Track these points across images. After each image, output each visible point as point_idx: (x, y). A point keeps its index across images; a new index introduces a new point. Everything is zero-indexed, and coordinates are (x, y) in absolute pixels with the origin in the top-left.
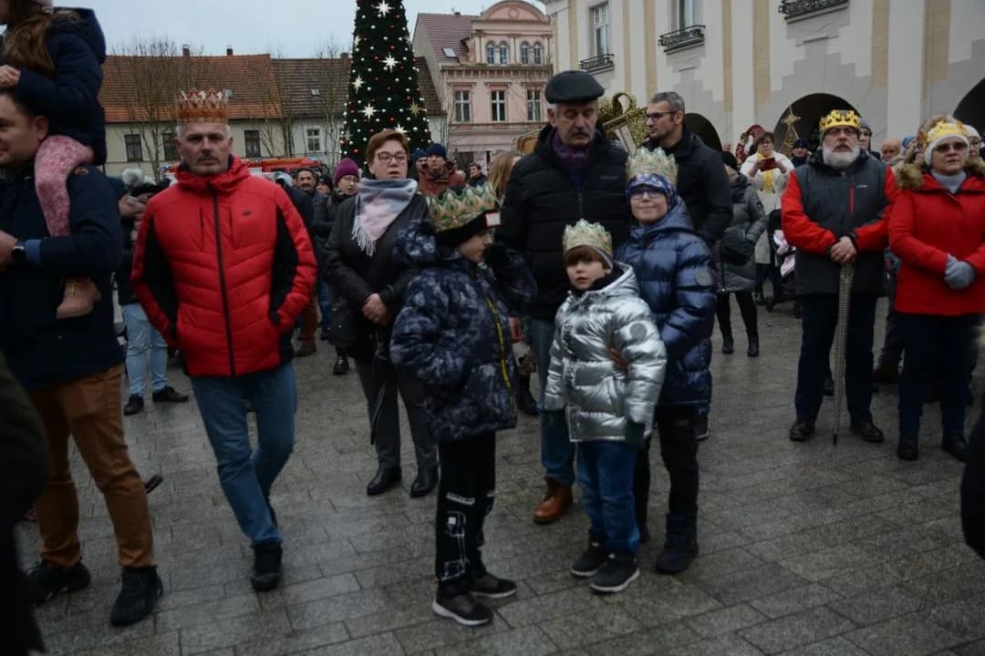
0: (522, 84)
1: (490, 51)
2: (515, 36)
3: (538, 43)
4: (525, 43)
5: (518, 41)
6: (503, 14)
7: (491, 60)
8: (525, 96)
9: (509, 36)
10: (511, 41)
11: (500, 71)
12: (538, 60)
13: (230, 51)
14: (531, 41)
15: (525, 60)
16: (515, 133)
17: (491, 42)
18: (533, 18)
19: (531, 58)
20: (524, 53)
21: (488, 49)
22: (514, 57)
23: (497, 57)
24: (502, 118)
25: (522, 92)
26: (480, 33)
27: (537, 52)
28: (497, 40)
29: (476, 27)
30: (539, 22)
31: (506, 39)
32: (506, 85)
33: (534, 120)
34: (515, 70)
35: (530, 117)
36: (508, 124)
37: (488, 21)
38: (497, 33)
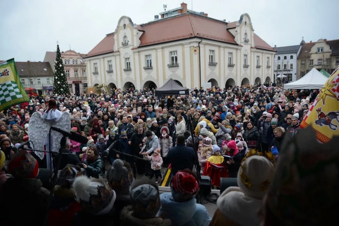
0: (73, 69)
2: (71, 58)
3: (76, 60)
4: (74, 60)
5: (72, 59)
6: (68, 53)
7: (66, 63)
8: (74, 71)
9: (70, 58)
10: (70, 59)
11: (68, 66)
12: (76, 63)
14: (75, 59)
16: (72, 80)
18: (74, 54)
19: (75, 63)
20: (73, 62)
21: (65, 61)
22: (71, 63)
24: (69, 76)
25: (73, 71)
26: (63, 57)
27: (76, 62)
28: (67, 59)
30: (77, 55)
31: (69, 59)
32: (69, 69)
33: (76, 77)
34: (71, 66)
35: (75, 76)
36: (70, 78)
37: (65, 55)
38: (67, 58)
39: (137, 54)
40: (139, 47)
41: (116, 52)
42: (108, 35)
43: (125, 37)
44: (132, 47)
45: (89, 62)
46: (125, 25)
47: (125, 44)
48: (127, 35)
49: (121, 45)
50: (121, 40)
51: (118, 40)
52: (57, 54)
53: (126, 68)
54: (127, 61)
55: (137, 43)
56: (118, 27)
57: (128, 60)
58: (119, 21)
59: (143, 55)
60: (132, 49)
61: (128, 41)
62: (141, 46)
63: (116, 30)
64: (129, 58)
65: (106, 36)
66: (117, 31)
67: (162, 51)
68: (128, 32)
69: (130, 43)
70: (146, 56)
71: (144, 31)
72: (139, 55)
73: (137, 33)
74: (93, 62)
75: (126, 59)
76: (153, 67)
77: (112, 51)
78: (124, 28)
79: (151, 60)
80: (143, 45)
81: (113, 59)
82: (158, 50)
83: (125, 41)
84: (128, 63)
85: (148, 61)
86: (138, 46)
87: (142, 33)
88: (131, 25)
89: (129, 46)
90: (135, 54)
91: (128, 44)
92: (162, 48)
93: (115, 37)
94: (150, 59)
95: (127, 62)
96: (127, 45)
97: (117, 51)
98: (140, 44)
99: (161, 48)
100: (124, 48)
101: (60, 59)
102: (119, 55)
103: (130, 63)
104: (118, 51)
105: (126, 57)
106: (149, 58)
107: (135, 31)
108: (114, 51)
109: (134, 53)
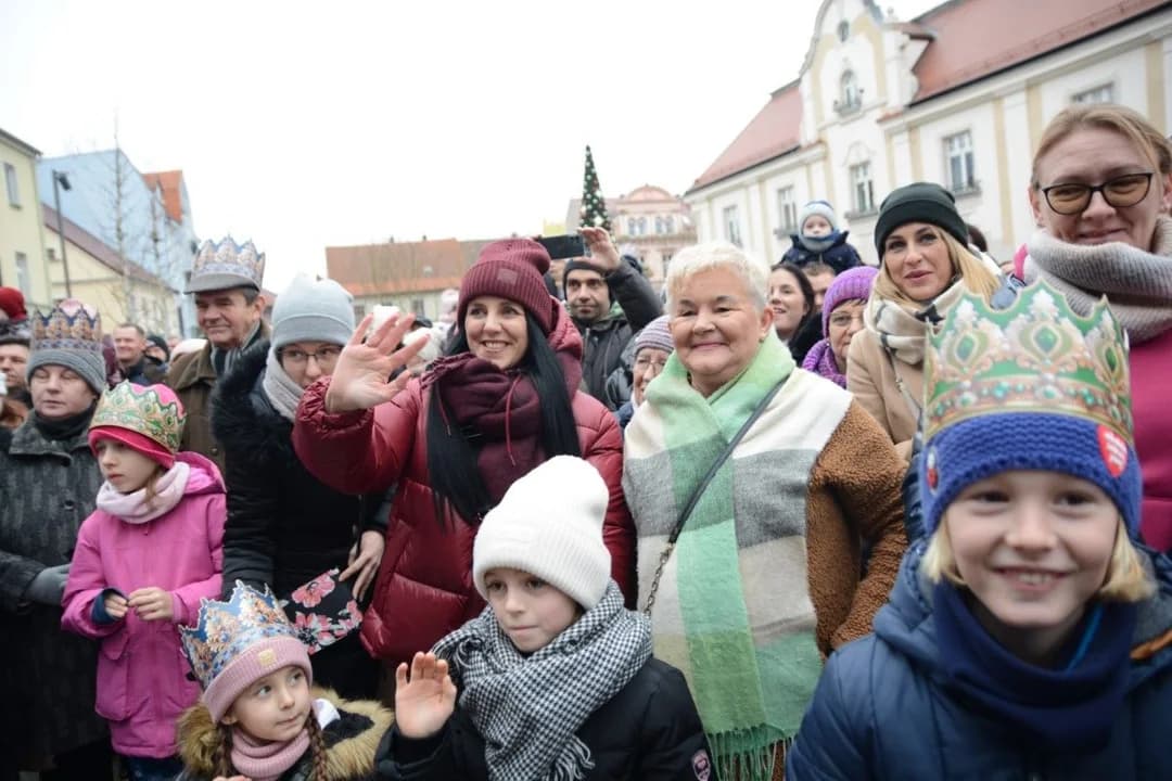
0: (658, 251)
1: (631, 226)
2: (649, 213)
3: (669, 217)
4: (659, 218)
5: (653, 216)
6: (640, 196)
7: (632, 232)
8: (660, 260)
9: (646, 213)
10: (647, 217)
11: (639, 241)
12: (669, 230)
13: (425, 238)
14: (664, 216)
15: (659, 230)
17: (632, 219)
18: (661, 197)
19: (664, 229)
20: (658, 225)
21: (629, 224)
22: (651, 230)
23: (637, 229)
25: (659, 256)
26: (623, 212)
27: (668, 224)
28: (637, 217)
29: (620, 208)
30: (669, 201)
31: (643, 215)
32: (645, 252)
34: (651, 240)
37: (630, 203)
38: (636, 212)
39: (905, 136)
40: (913, 105)
41: (811, 146)
42: (777, 95)
43: (847, 75)
44: (878, 114)
45: (706, 205)
46: (843, 28)
47: (848, 108)
48: (856, 66)
49: (830, 115)
50: (831, 92)
51: (817, 95)
52: (586, 180)
53: (857, 207)
54: (857, 176)
55: (901, 88)
56: (816, 41)
57: (861, 172)
58: (818, 16)
59: (930, 137)
60: (880, 121)
61: (862, 91)
62: (920, 97)
63: (807, 57)
64: (865, 165)
65: (770, 97)
66: (812, 62)
67: (1028, 102)
68: (858, 52)
69: (867, 99)
70: (948, 140)
71: (930, 39)
72: (913, 143)
73: (903, 48)
74: (720, 204)
75: (854, 169)
76: (981, 185)
77: (793, 146)
78: (843, 39)
79: (969, 157)
80: (928, 94)
81: (798, 177)
82: (1008, 102)
83: (848, 92)
84: (860, 186)
85: (955, 161)
86: (908, 99)
87: (922, 45)
88: (870, 17)
89: (865, 112)
90: (896, 139)
91: (858, 102)
92: (1031, 86)
93: (806, 88)
94: (967, 149)
95: (860, 180)
96: (858, 110)
97: (813, 141)
98: (915, 90)
99: (1023, 85)
100: (843, 124)
101: (597, 198)
102: (825, 157)
103: (870, 184)
104: (820, 142)
105: (854, 160)
106: (962, 146)
107: (892, 40)
108: (803, 142)
109: (890, 135)
